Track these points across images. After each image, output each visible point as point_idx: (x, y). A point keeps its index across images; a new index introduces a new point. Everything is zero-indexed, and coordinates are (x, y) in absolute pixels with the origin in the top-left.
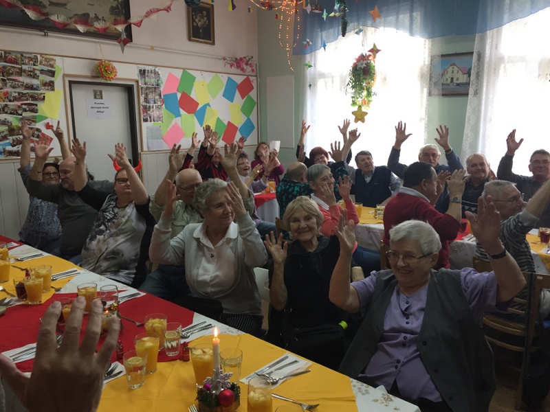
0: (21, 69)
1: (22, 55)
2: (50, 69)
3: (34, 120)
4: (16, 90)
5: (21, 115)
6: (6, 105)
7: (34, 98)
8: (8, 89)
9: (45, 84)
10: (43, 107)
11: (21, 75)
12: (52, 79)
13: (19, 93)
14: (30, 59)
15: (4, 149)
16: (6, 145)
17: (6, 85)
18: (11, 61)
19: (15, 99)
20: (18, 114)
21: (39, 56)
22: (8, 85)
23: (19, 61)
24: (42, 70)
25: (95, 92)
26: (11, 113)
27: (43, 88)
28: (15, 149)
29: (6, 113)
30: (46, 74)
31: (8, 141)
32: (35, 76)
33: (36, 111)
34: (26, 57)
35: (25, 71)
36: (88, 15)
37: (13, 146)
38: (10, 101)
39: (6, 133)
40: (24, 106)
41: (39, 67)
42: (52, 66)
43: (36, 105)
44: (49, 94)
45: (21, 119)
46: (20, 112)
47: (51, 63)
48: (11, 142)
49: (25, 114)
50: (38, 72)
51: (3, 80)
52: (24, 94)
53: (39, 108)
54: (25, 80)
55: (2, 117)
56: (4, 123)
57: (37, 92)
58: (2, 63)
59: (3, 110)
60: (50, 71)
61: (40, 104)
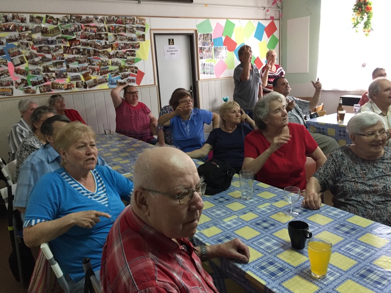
0: (125, 27)
1: (126, 18)
2: (143, 26)
3: (133, 61)
4: (122, 42)
5: (126, 58)
6: (117, 52)
7: (133, 47)
8: (119, 42)
9: (139, 37)
10: (138, 52)
11: (125, 32)
12: (144, 33)
13: (125, 44)
14: (130, 20)
15: (117, 81)
16: (118, 78)
17: (117, 39)
18: (119, 22)
19: (123, 48)
20: (124, 58)
21: (135, 18)
22: (118, 39)
23: (124, 22)
24: (138, 27)
25: (169, 40)
26: (121, 58)
27: (138, 39)
28: (123, 81)
29: (118, 57)
30: (140, 30)
31: (119, 76)
32: (133, 32)
33: (133, 55)
34: (128, 19)
35: (127, 29)
37: (122, 79)
38: (120, 49)
39: (118, 70)
40: (128, 53)
41: (136, 25)
42: (143, 24)
43: (135, 51)
44: (142, 43)
45: (126, 61)
46: (125, 56)
47: (143, 22)
48: (121, 76)
49: (129, 58)
50: (135, 29)
51: (115, 36)
52: (127, 44)
53: (136, 53)
54: (128, 34)
55: (115, 60)
56: (116, 64)
57: (135, 42)
58: (114, 25)
59: (115, 55)
60: (143, 28)
61: (137, 50)
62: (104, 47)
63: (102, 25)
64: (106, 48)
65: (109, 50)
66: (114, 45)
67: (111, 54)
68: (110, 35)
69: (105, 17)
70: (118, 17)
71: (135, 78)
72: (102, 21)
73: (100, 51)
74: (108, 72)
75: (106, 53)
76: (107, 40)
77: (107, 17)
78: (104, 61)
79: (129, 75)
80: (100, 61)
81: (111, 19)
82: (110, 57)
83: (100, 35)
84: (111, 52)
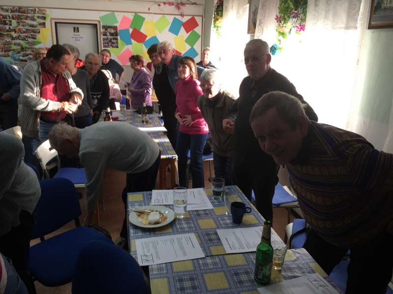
0: (27, 16)
1: (28, 9)
2: (43, 15)
3: (34, 44)
4: (24, 27)
5: (27, 40)
6: (20, 36)
7: (34, 32)
8: (21, 27)
9: (40, 24)
10: (39, 36)
11: (27, 20)
12: (44, 21)
13: (26, 29)
14: (32, 10)
16: (21, 56)
17: (19, 25)
18: (22, 12)
19: (24, 32)
20: (25, 40)
21: (37, 9)
22: (21, 25)
23: (26, 12)
24: (39, 16)
25: (74, 28)
26: (22, 40)
27: (39, 26)
28: (24, 58)
29: (20, 39)
30: (41, 19)
31: (21, 54)
32: (34, 20)
33: (35, 39)
35: (29, 17)
37: (24, 57)
38: (22, 33)
40: (29, 36)
41: (37, 15)
42: (44, 14)
44: (42, 30)
45: (27, 43)
47: (44, 12)
48: (23, 55)
49: (30, 40)
50: (35, 18)
51: (18, 22)
52: (29, 30)
53: (37, 37)
54: (29, 22)
55: (18, 41)
56: (19, 44)
57: (35, 28)
58: (17, 14)
59: (18, 38)
60: (43, 17)
61: (37, 35)
62: (8, 31)
63: (6, 13)
64: (10, 32)
65: (13, 34)
66: (17, 30)
68: (14, 22)
69: (10, 8)
70: (20, 8)
72: (7, 11)
73: (4, 33)
74: (11, 50)
75: (9, 35)
76: (11, 25)
77: (12, 8)
78: (8, 41)
79: (30, 54)
80: (4, 41)
81: (15, 9)
82: (13, 39)
83: (5, 21)
84: (14, 35)
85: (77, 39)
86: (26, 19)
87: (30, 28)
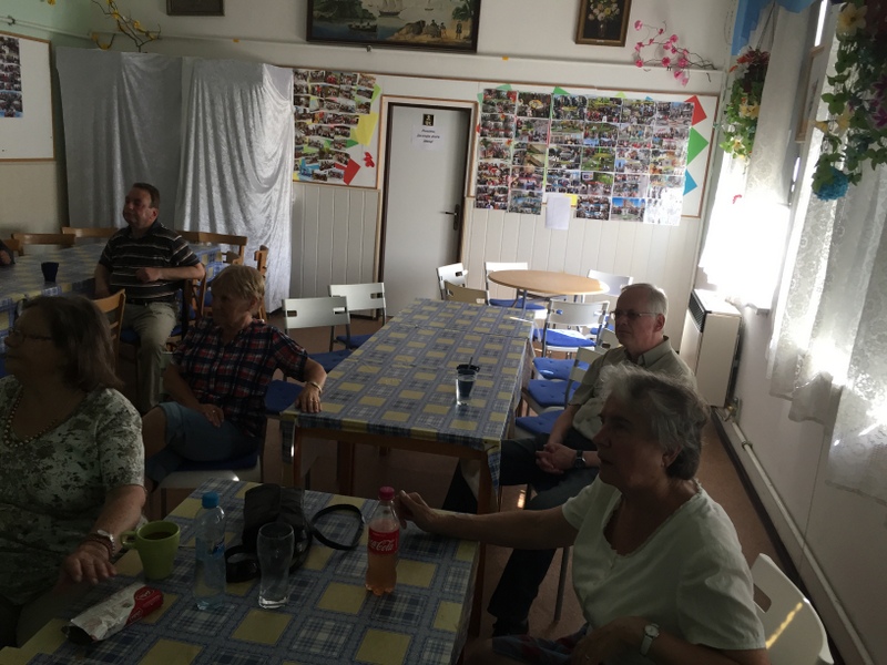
0: (339, 89)
1: (342, 74)
2: (368, 89)
3: (343, 144)
4: (331, 111)
5: (333, 138)
6: (321, 127)
7: (347, 121)
8: (324, 110)
9: (360, 106)
10: (354, 130)
12: (369, 100)
13: (334, 115)
14: (349, 78)
15: (313, 172)
16: (316, 167)
17: (323, 106)
18: (330, 81)
19: (330, 121)
20: (330, 137)
21: (358, 75)
22: (325, 106)
23: (339, 81)
24: (360, 90)
25: (425, 116)
26: (324, 136)
27: (358, 110)
28: (322, 173)
29: (319, 135)
30: (363, 95)
31: (317, 164)
32: (350, 97)
33: (348, 135)
34: (345, 76)
35: (342, 91)
36: (424, 22)
37: (322, 169)
38: (325, 123)
39: (317, 155)
40: (337, 129)
41: (357, 87)
42: (370, 86)
43: (349, 129)
44: (363, 117)
45: (332, 143)
46: (332, 135)
47: (370, 82)
48: (320, 165)
49: (337, 138)
50: (354, 93)
51: (321, 101)
52: (338, 116)
53: (351, 132)
55: (315, 138)
56: (316, 145)
57: (350, 114)
58: (322, 84)
59: (317, 131)
60: (368, 92)
61: (352, 127)
63: (303, 83)
64: (304, 118)
65: (308, 122)
66: (317, 116)
67: (311, 128)
68: (314, 100)
69: (310, 71)
70: (329, 72)
71: (342, 172)
72: (305, 77)
74: (300, 155)
75: (301, 126)
76: (307, 106)
77: (313, 71)
79: (334, 165)
81: (319, 75)
82: (307, 133)
83: (297, 98)
84: (311, 125)
85: (428, 139)
86: (337, 95)
87: (340, 113)
